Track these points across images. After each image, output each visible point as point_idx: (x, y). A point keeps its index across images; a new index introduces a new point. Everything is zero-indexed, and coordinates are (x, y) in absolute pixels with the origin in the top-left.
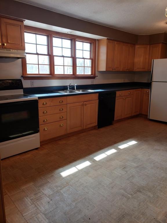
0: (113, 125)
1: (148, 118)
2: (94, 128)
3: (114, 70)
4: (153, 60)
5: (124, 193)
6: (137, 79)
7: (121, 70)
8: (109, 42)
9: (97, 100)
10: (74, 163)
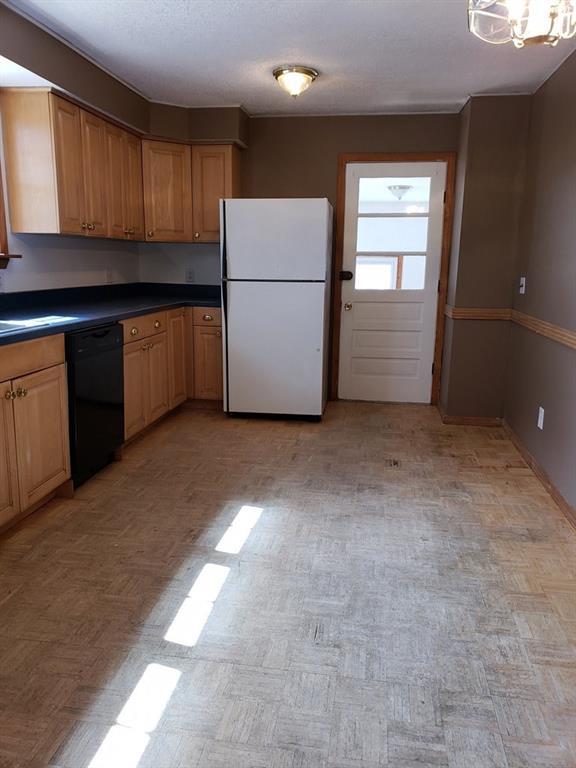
0: (120, 460)
1: (225, 410)
2: (58, 495)
3: (87, 233)
4: (221, 201)
5: (412, 744)
6: (147, 272)
7: (109, 235)
8: (60, 108)
9: (62, 366)
10: (99, 706)
